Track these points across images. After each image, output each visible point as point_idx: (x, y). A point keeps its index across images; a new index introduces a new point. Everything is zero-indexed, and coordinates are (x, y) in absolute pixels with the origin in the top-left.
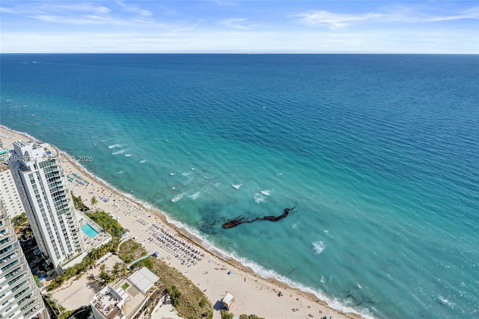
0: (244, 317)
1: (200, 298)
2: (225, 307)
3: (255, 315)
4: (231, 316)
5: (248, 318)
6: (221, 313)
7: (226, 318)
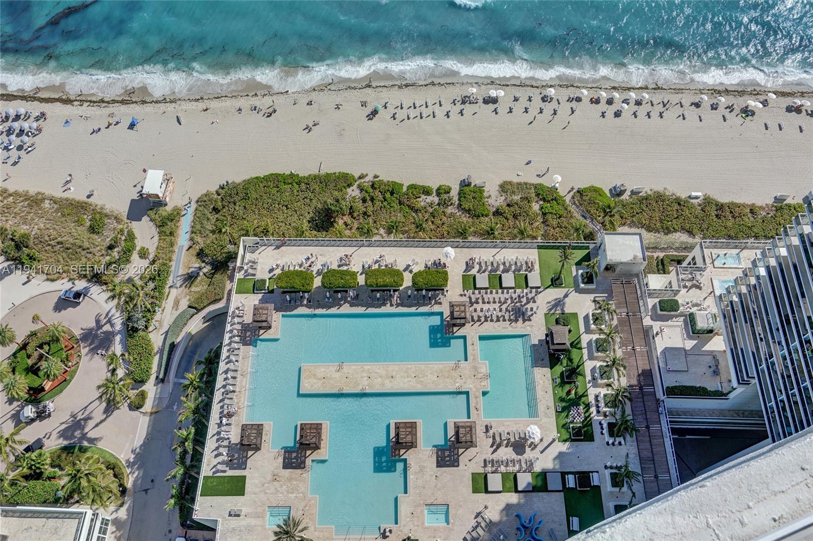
0: (205, 199)
1: (86, 216)
2: (154, 202)
4: (175, 213)
5: (216, 196)
6: (151, 220)
7: (167, 224)
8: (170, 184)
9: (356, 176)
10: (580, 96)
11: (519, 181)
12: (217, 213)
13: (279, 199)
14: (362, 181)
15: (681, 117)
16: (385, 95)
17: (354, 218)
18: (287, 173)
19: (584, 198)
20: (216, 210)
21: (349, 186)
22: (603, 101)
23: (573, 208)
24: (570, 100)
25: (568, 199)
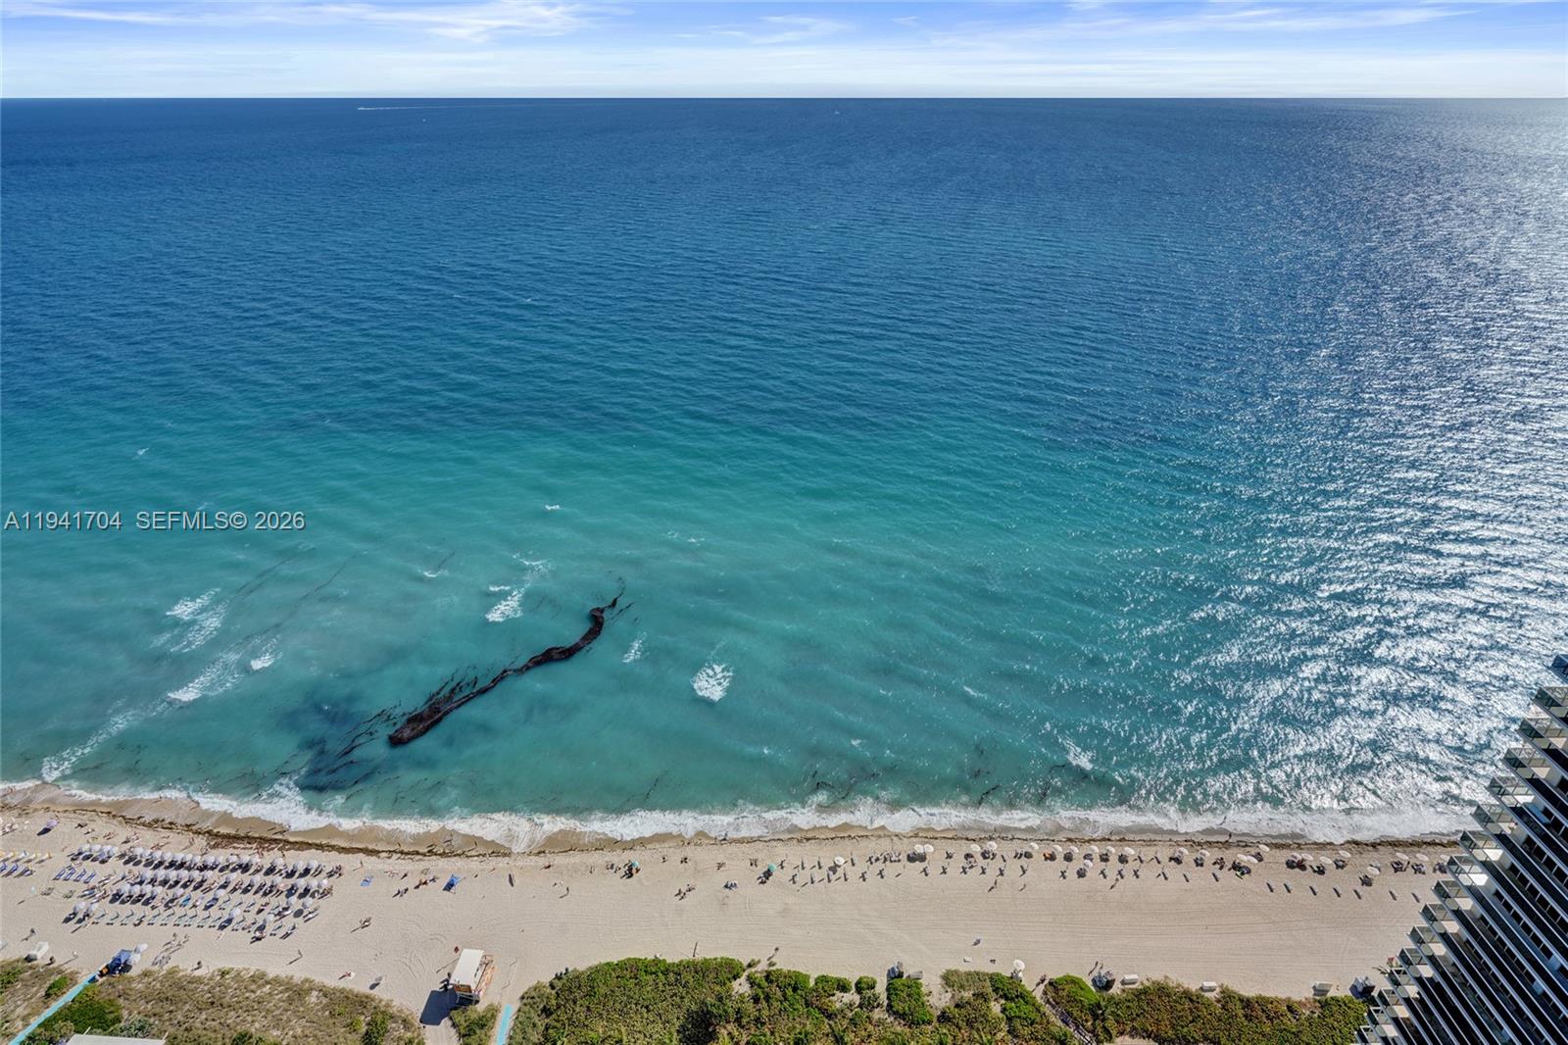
0: (533, 994)
1: (362, 1018)
2: (461, 998)
3: (570, 970)
4: (489, 1015)
5: (549, 990)
6: (454, 1025)
7: (475, 1033)
8: (489, 971)
9: (745, 964)
10: (1030, 850)
11: (967, 970)
12: (548, 1016)
13: (637, 997)
14: (753, 970)
15: (1162, 876)
16: (781, 850)
17: (743, 1027)
18: (651, 957)
19: (1060, 993)
20: (547, 1012)
21: (735, 977)
22: (1060, 857)
23: (1047, 1009)
24: (1018, 856)
25: (1038, 994)
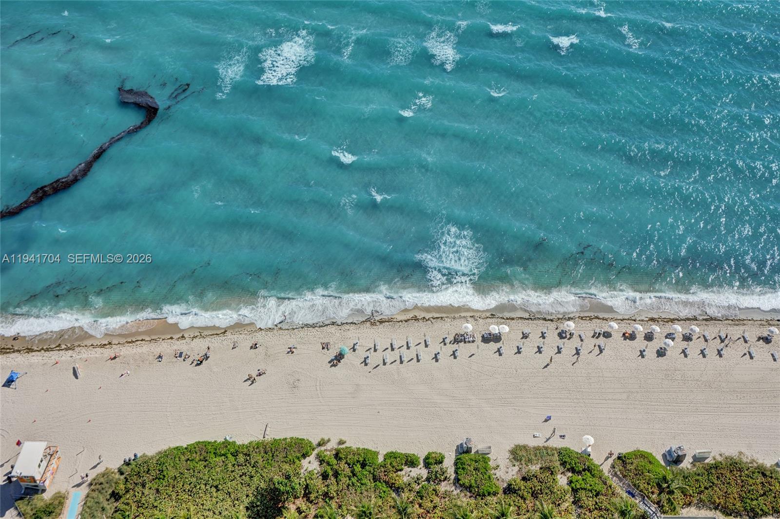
0: (102, 480)
2: (26, 488)
3: (139, 456)
4: (56, 502)
5: (117, 476)
6: (19, 514)
8: (54, 461)
9: (315, 443)
10: (609, 330)
11: (536, 445)
12: (117, 500)
13: (206, 477)
14: (323, 448)
15: (748, 356)
16: (353, 335)
17: (311, 502)
18: (220, 440)
19: (628, 467)
20: (116, 496)
21: (304, 456)
22: (640, 337)
23: (614, 482)
24: (596, 336)
25: (606, 469)
